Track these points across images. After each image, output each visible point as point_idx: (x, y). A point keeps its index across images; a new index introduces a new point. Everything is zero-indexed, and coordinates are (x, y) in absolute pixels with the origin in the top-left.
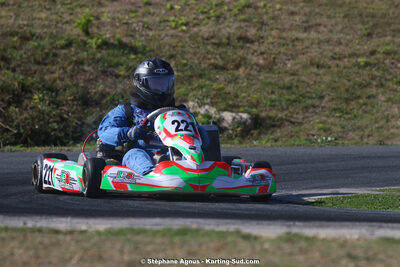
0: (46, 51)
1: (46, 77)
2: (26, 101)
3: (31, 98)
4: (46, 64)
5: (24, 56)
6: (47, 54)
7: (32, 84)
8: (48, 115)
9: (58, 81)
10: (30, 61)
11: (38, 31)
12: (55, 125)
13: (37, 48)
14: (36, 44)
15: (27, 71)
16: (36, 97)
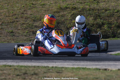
0: (111, 13)
1: (110, 20)
2: (102, 27)
3: (104, 26)
4: (110, 17)
5: (105, 15)
6: (111, 14)
7: (105, 22)
8: (107, 30)
9: (112, 21)
10: (106, 16)
11: (110, 8)
12: (109, 33)
13: (109, 13)
14: (109, 12)
15: (105, 19)
16: (105, 26)
